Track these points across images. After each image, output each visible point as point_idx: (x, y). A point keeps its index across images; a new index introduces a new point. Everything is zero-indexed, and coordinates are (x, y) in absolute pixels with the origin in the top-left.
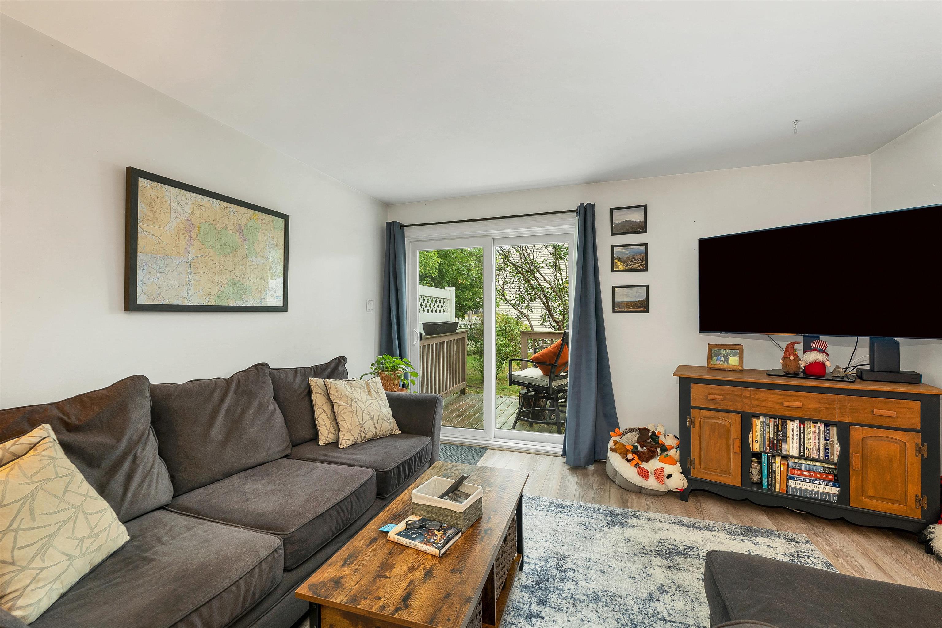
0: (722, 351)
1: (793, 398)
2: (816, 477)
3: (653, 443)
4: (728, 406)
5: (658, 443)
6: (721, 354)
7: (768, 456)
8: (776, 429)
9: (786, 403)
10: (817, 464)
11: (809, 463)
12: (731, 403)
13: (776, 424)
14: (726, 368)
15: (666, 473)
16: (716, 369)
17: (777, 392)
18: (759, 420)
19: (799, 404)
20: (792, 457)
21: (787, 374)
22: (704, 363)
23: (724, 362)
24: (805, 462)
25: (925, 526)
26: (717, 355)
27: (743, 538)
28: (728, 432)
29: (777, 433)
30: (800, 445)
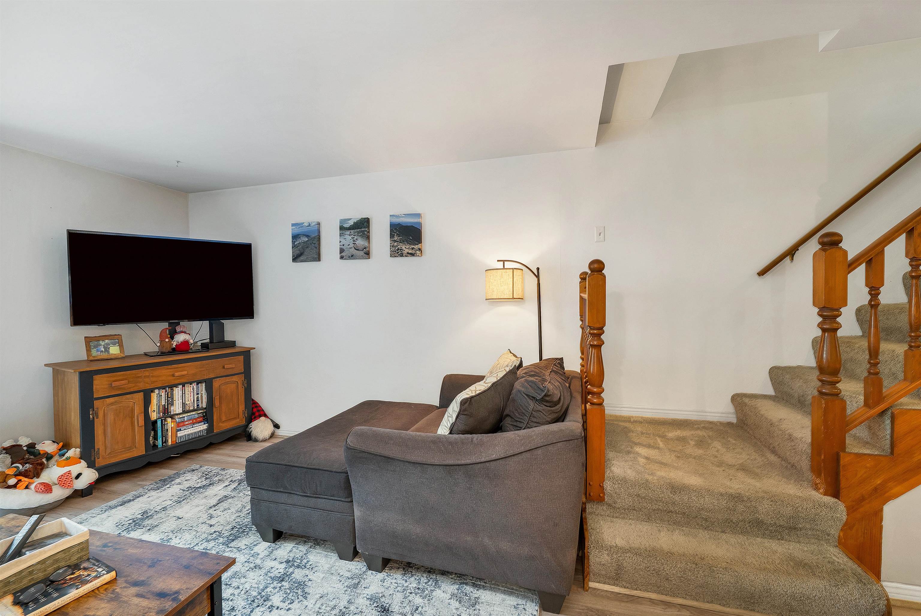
0: (101, 342)
1: (180, 369)
2: (194, 422)
3: (32, 457)
4: (130, 388)
5: (40, 454)
6: (101, 345)
7: (162, 420)
8: (166, 397)
9: (177, 374)
10: (194, 413)
11: (189, 414)
12: (133, 385)
13: (166, 393)
14: (109, 357)
15: (74, 474)
16: (98, 360)
17: (169, 367)
18: (155, 394)
19: (185, 373)
20: (177, 414)
21: (162, 353)
22: (84, 356)
23: (105, 352)
24: (186, 415)
25: (247, 426)
26: (96, 346)
27: (168, 486)
28: (133, 411)
29: (167, 399)
30: (183, 403)
